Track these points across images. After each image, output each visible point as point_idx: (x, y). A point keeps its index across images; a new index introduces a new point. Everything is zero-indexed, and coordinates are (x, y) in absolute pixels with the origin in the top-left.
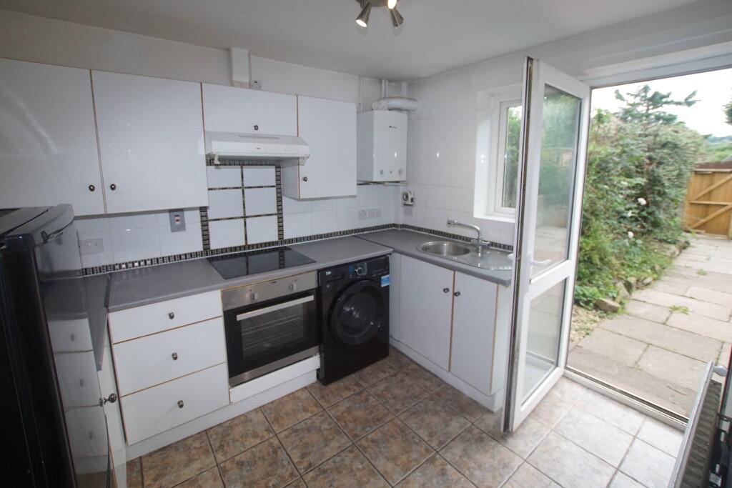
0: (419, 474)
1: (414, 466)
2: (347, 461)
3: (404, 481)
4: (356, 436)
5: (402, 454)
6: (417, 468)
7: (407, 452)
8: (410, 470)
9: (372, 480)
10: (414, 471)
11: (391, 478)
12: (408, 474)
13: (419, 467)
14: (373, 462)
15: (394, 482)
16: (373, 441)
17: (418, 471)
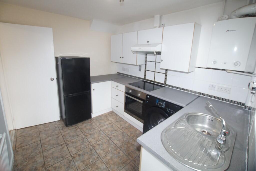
0: (104, 167)
1: (108, 166)
2: (111, 146)
3: (102, 162)
4: (121, 148)
5: (113, 162)
6: (107, 166)
7: (114, 164)
8: (106, 164)
9: (104, 153)
10: (106, 165)
11: (104, 158)
12: (105, 163)
13: (107, 168)
14: (111, 153)
15: (103, 159)
16: (119, 153)
17: (106, 167)
